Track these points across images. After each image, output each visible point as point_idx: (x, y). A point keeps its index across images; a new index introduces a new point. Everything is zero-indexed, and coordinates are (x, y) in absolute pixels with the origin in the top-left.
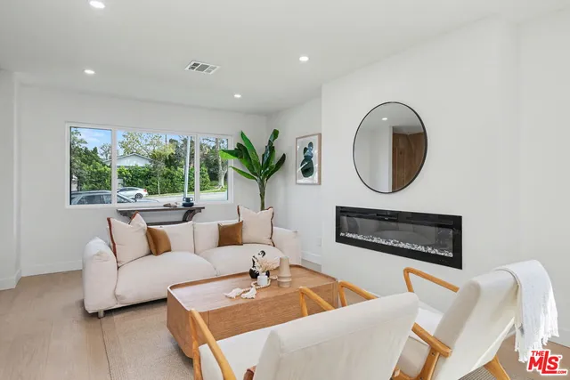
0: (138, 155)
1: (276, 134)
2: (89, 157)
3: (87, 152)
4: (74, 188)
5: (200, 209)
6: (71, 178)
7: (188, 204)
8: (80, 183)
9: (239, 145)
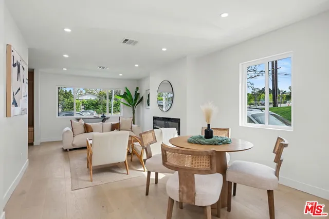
0: (92, 93)
1: (137, 89)
2: (68, 95)
3: (66, 93)
4: (60, 110)
5: (108, 118)
6: (59, 105)
7: (103, 116)
8: (63, 108)
9: (125, 93)
